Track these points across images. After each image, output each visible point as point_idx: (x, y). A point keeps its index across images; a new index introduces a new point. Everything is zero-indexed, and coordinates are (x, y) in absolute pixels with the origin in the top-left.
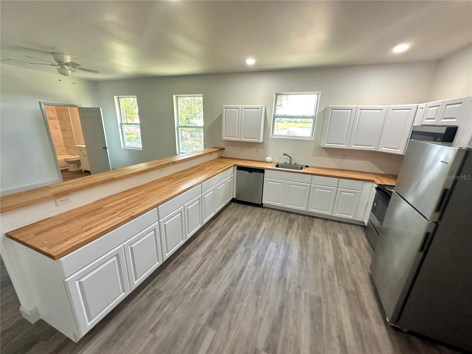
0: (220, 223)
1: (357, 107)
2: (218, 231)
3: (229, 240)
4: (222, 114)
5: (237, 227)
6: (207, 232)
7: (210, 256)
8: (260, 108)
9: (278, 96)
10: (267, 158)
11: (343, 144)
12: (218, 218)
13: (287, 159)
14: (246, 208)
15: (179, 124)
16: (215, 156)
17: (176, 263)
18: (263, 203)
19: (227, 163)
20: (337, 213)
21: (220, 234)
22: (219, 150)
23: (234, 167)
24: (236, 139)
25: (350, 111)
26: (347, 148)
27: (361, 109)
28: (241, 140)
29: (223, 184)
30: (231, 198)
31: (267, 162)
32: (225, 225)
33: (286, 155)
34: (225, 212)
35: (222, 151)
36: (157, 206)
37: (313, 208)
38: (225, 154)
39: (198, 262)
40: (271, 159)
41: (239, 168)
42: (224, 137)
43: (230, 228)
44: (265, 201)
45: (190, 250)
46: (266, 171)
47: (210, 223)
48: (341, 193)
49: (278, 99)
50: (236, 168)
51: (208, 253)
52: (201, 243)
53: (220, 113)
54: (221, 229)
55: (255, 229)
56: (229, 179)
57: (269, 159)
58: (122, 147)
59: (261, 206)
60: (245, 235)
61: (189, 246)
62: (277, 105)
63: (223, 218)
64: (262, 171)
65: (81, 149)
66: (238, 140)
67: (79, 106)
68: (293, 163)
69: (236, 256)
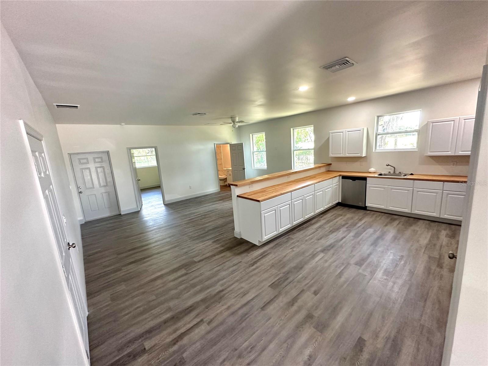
0: (329, 216)
1: (460, 118)
2: (327, 220)
3: (335, 224)
4: (329, 137)
5: (341, 219)
6: (318, 219)
7: (320, 230)
8: (362, 130)
9: (379, 118)
10: (370, 169)
11: (448, 152)
12: (326, 213)
13: (391, 169)
14: (350, 210)
15: (295, 149)
16: (323, 170)
17: (299, 229)
18: (367, 206)
19: (333, 174)
20: (445, 215)
21: (327, 221)
22: (326, 165)
23: (339, 177)
24: (341, 155)
25: (453, 122)
26: (454, 154)
27: (464, 120)
28: (346, 156)
29: (330, 189)
30: (337, 201)
31: (370, 173)
32: (332, 217)
33: (389, 165)
34: (332, 210)
35: (329, 166)
36: (291, 192)
37: (418, 210)
38: (332, 168)
39: (313, 231)
40: (374, 169)
41: (344, 177)
42: (331, 155)
43: (335, 219)
44: (368, 204)
45: (307, 226)
46: (368, 178)
47: (320, 215)
48: (447, 196)
49: (379, 120)
50: (341, 177)
51: (319, 228)
52: (314, 223)
53: (328, 137)
54: (329, 219)
55: (357, 221)
56: (335, 186)
57: (372, 170)
58: (253, 168)
59: (365, 208)
60: (347, 223)
61: (306, 224)
62: (379, 125)
63: (330, 213)
64: (365, 179)
65: (228, 171)
66: (343, 156)
67: (230, 143)
68: (397, 172)
69: (340, 231)
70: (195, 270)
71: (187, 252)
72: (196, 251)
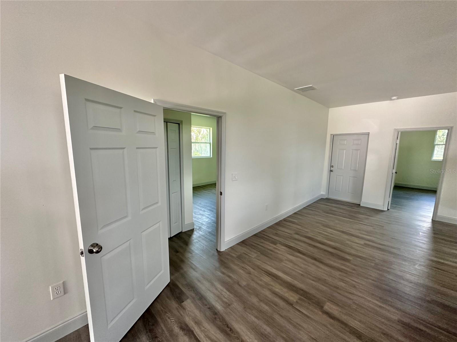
70: (303, 313)
71: (338, 288)
72: (350, 299)
